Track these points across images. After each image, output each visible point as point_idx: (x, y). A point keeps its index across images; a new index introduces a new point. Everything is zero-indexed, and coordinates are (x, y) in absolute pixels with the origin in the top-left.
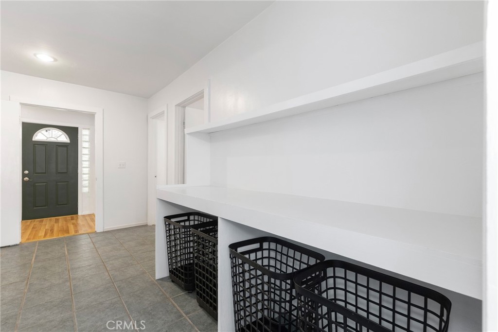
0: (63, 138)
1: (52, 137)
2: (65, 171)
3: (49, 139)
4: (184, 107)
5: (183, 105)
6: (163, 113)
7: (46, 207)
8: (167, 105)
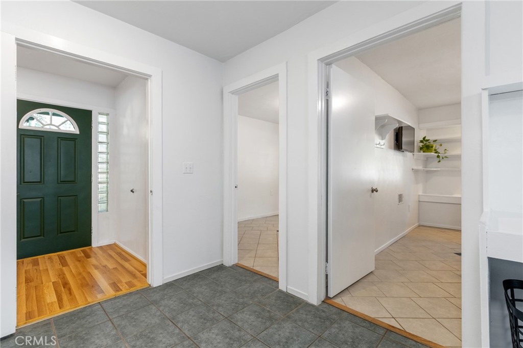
0: (69, 126)
1: (51, 124)
2: (72, 179)
3: (45, 127)
4: (329, 64)
5: (327, 62)
6: (275, 78)
7: (42, 237)
8: (287, 62)
